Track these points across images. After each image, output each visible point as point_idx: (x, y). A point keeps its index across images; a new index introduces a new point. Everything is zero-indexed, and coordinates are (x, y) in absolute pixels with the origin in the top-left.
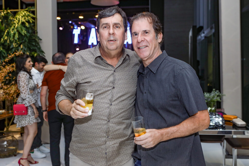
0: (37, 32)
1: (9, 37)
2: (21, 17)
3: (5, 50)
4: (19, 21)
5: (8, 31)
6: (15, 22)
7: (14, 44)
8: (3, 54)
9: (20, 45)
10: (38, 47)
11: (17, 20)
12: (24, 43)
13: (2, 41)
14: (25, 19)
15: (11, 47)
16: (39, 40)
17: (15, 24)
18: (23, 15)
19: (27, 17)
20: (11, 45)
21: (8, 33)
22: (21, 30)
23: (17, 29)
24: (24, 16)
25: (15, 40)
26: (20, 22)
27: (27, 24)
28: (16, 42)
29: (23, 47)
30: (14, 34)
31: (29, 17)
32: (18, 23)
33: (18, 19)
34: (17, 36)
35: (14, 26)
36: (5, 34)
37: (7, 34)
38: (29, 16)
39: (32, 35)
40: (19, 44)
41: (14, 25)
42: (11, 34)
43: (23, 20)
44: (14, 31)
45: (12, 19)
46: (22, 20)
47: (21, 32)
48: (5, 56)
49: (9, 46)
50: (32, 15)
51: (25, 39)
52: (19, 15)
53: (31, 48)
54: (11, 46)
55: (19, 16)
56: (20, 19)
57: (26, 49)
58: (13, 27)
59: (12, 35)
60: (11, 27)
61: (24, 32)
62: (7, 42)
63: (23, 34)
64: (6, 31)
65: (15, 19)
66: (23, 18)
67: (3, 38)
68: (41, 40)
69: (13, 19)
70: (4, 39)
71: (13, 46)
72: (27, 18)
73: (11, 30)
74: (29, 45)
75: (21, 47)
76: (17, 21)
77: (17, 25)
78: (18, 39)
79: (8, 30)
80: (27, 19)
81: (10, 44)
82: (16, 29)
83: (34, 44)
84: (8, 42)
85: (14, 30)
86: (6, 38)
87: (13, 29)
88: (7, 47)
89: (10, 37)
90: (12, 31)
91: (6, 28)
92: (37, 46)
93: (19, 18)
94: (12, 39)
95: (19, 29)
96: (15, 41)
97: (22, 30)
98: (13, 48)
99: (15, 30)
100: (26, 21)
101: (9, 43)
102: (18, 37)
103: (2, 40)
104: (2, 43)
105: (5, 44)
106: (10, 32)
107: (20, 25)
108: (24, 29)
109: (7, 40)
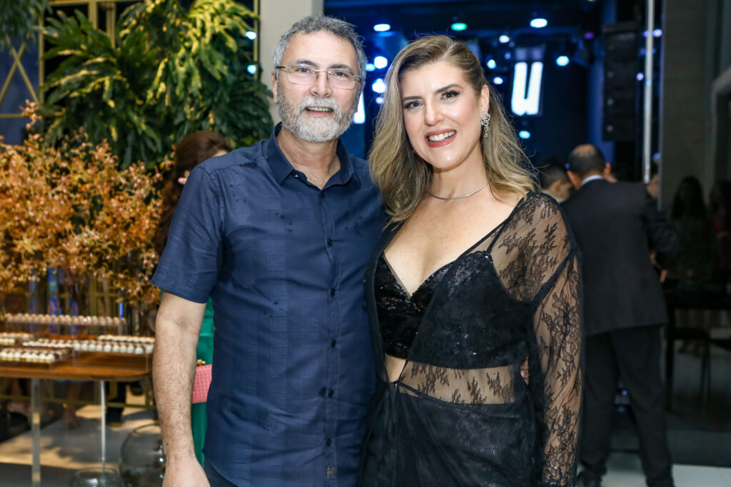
0: (260, 70)
1: (170, 86)
2: (209, 18)
3: (155, 132)
4: (203, 31)
5: (167, 65)
6: (190, 34)
7: (188, 110)
8: (150, 145)
9: (205, 116)
10: (265, 120)
11: (195, 26)
12: (217, 105)
13: (151, 100)
14: (222, 23)
15: (177, 121)
16: (269, 99)
17: (189, 40)
18: (216, 10)
19: (230, 16)
20: (177, 112)
21: (167, 70)
22: (208, 62)
23: (197, 59)
24: (217, 13)
25: (191, 96)
26: (208, 35)
27: (231, 43)
28: (192, 105)
29: (214, 120)
30: (189, 75)
31: (237, 18)
32: (199, 39)
33: (199, 24)
34: (197, 82)
35: (189, 49)
36: (160, 73)
37: (163, 74)
38: (237, 14)
39: (242, 78)
40: (205, 109)
41: (187, 44)
42: (177, 76)
43: (219, 29)
44: (186, 64)
45: (181, 24)
46: (213, 28)
47: (209, 69)
48: (154, 150)
49: (169, 118)
50: (244, 11)
51: (222, 95)
52: (200, 10)
53: (240, 126)
54: (176, 116)
55: (201, 13)
56: (208, 25)
57: (224, 129)
58: (182, 52)
59: (182, 76)
60: (176, 50)
61: (219, 68)
62: (164, 103)
63: (218, 77)
64: (162, 66)
65: (190, 25)
66: (217, 20)
67: (152, 88)
69: (185, 23)
70: (155, 91)
71: (185, 115)
72: (228, 21)
73: (177, 61)
74: (232, 114)
75: (208, 119)
76: (194, 30)
77: (195, 45)
78: (201, 91)
79: (166, 60)
80: (230, 25)
81: (174, 110)
82: (194, 57)
83: (250, 109)
84: (167, 102)
85: (188, 61)
86: (162, 87)
87: (183, 59)
88: (160, 122)
89: (175, 85)
90: (181, 66)
91: (161, 56)
92: (258, 118)
93: (204, 19)
94: (181, 92)
95: (204, 58)
96: (189, 99)
97: (213, 63)
98: (182, 123)
99: (191, 62)
100: (227, 30)
101: (171, 105)
102: (200, 85)
103: (150, 95)
104: (149, 105)
105: (158, 110)
106: (174, 68)
107: (206, 45)
108: (219, 57)
109: (163, 95)
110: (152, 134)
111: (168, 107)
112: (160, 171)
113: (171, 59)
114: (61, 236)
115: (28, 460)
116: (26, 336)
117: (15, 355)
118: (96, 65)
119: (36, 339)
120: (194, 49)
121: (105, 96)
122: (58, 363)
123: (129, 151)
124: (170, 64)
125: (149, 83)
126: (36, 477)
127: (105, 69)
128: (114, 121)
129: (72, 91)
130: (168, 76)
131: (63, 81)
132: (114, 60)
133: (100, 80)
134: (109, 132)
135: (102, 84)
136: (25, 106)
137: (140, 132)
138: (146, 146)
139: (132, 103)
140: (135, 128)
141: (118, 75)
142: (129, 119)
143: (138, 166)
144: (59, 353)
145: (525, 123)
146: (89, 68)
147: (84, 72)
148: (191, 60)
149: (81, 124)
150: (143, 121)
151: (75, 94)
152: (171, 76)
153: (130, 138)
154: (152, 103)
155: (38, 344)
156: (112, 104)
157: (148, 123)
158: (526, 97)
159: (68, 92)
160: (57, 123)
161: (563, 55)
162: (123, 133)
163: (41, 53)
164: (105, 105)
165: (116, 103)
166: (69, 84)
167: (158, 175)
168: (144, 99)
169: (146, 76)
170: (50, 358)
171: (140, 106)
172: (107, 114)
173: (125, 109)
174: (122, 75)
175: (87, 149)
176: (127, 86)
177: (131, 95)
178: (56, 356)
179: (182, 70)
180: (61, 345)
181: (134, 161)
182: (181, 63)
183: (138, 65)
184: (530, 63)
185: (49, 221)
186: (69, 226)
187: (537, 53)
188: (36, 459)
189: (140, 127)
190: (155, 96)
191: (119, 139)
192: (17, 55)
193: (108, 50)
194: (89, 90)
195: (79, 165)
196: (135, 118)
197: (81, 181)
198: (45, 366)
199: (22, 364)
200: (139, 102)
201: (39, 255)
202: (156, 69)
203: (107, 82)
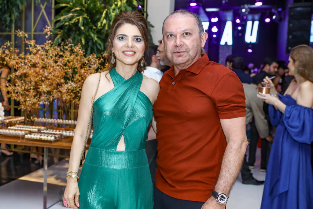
0: (147, 15)
1: (108, 21)
5: (107, 12)
8: (99, 46)
13: (100, 27)
16: (151, 28)
17: (116, 1)
21: (107, 14)
23: (120, 9)
27: (135, 3)
35: (116, 5)
36: (104, 15)
37: (105, 16)
41: (116, 3)
42: (111, 17)
44: (115, 12)
48: (100, 49)
49: (107, 35)
58: (114, 6)
59: (113, 17)
60: (111, 5)
64: (105, 12)
67: (100, 22)
68: (153, 27)
70: (102, 23)
73: (111, 10)
79: (106, 10)
82: (119, 9)
84: (106, 28)
85: (116, 11)
86: (105, 21)
87: (114, 10)
88: (103, 36)
89: (110, 21)
90: (113, 12)
91: (105, 8)
95: (123, 9)
101: (108, 29)
103: (99, 24)
104: (99, 29)
105: (102, 31)
106: (110, 13)
107: (124, 4)
108: (129, 9)
109: (105, 25)
110: (99, 42)
111: (107, 30)
112: (103, 58)
113: (109, 9)
114: (59, 85)
115: (41, 181)
116: (43, 128)
117: (37, 136)
118: (76, 11)
119: (47, 129)
120: (119, 5)
121: (80, 25)
122: (56, 141)
123: (89, 49)
124: (108, 11)
125: (99, 20)
126: (45, 189)
127: (80, 13)
128: (83, 36)
129: (65, 22)
130: (107, 17)
131: (62, 18)
132: (84, 9)
133: (78, 18)
134: (81, 40)
135: (79, 19)
136: (45, 28)
137: (94, 41)
138: (97, 47)
139: (91, 28)
140: (92, 39)
141: (85, 16)
142: (90, 35)
143: (93, 55)
144: (57, 136)
145: (250, 46)
146: (73, 12)
147: (71, 14)
148: (117, 10)
149: (69, 37)
150: (96, 36)
151: (67, 23)
152: (109, 17)
153: (90, 44)
154: (100, 28)
155: (48, 132)
156: (82, 28)
157: (98, 37)
158: (251, 35)
159: (64, 23)
160: (59, 36)
161: (268, 18)
162: (87, 41)
163: (53, 6)
164: (80, 28)
165: (85, 28)
166: (64, 19)
167: (102, 59)
168: (96, 26)
169: (98, 17)
170: (52, 138)
171: (94, 30)
172: (80, 33)
173: (88, 31)
174: (87, 16)
175: (71, 47)
176: (90, 20)
177: (91, 25)
178: (55, 138)
179: (113, 14)
180: (58, 132)
181: (91, 53)
182: (113, 11)
183: (94, 11)
184: (253, 21)
185: (54, 78)
186: (62, 81)
187: (257, 17)
188: (45, 180)
189: (94, 39)
190: (101, 25)
191: (85, 43)
192: (43, 7)
193: (82, 5)
194: (73, 22)
195: (68, 54)
196: (92, 35)
197: (68, 61)
198: (50, 142)
199: (40, 140)
200: (94, 28)
201: (49, 93)
202: (102, 13)
203: (81, 18)
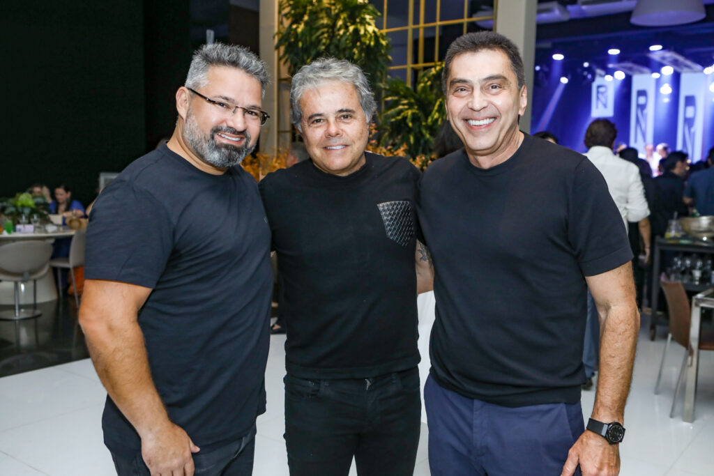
1: (441, 114)
5: (441, 103)
13: (430, 122)
21: (440, 105)
36: (436, 108)
64: (438, 103)
70: (433, 117)
79: (440, 100)
84: (439, 122)
86: (436, 116)
91: (438, 98)
103: (430, 119)
105: (435, 127)
109: (437, 120)
121: (408, 121)
123: (421, 149)
125: (431, 113)
127: (410, 106)
128: (413, 133)
129: (392, 118)
130: (440, 109)
131: (389, 113)
132: (414, 101)
133: (407, 112)
134: (409, 139)
135: (407, 114)
139: (421, 124)
140: (422, 135)
141: (415, 110)
142: (421, 133)
146: (404, 105)
147: (401, 107)
149: (398, 134)
150: (428, 133)
151: (394, 119)
153: (422, 141)
154: (431, 124)
156: (410, 124)
157: (431, 134)
160: (387, 134)
162: (417, 140)
164: (408, 125)
165: (414, 124)
166: (392, 114)
168: (427, 119)
169: (429, 109)
171: (425, 125)
172: (410, 130)
173: (418, 127)
174: (417, 109)
176: (420, 115)
183: (426, 103)
189: (426, 136)
190: (433, 120)
191: (414, 142)
194: (399, 118)
196: (424, 131)
200: (424, 123)
202: (434, 105)
203: (410, 112)
